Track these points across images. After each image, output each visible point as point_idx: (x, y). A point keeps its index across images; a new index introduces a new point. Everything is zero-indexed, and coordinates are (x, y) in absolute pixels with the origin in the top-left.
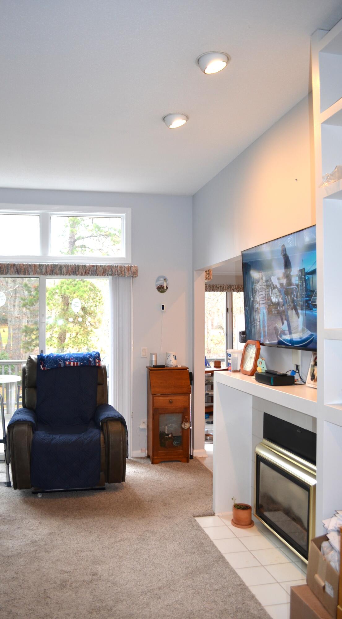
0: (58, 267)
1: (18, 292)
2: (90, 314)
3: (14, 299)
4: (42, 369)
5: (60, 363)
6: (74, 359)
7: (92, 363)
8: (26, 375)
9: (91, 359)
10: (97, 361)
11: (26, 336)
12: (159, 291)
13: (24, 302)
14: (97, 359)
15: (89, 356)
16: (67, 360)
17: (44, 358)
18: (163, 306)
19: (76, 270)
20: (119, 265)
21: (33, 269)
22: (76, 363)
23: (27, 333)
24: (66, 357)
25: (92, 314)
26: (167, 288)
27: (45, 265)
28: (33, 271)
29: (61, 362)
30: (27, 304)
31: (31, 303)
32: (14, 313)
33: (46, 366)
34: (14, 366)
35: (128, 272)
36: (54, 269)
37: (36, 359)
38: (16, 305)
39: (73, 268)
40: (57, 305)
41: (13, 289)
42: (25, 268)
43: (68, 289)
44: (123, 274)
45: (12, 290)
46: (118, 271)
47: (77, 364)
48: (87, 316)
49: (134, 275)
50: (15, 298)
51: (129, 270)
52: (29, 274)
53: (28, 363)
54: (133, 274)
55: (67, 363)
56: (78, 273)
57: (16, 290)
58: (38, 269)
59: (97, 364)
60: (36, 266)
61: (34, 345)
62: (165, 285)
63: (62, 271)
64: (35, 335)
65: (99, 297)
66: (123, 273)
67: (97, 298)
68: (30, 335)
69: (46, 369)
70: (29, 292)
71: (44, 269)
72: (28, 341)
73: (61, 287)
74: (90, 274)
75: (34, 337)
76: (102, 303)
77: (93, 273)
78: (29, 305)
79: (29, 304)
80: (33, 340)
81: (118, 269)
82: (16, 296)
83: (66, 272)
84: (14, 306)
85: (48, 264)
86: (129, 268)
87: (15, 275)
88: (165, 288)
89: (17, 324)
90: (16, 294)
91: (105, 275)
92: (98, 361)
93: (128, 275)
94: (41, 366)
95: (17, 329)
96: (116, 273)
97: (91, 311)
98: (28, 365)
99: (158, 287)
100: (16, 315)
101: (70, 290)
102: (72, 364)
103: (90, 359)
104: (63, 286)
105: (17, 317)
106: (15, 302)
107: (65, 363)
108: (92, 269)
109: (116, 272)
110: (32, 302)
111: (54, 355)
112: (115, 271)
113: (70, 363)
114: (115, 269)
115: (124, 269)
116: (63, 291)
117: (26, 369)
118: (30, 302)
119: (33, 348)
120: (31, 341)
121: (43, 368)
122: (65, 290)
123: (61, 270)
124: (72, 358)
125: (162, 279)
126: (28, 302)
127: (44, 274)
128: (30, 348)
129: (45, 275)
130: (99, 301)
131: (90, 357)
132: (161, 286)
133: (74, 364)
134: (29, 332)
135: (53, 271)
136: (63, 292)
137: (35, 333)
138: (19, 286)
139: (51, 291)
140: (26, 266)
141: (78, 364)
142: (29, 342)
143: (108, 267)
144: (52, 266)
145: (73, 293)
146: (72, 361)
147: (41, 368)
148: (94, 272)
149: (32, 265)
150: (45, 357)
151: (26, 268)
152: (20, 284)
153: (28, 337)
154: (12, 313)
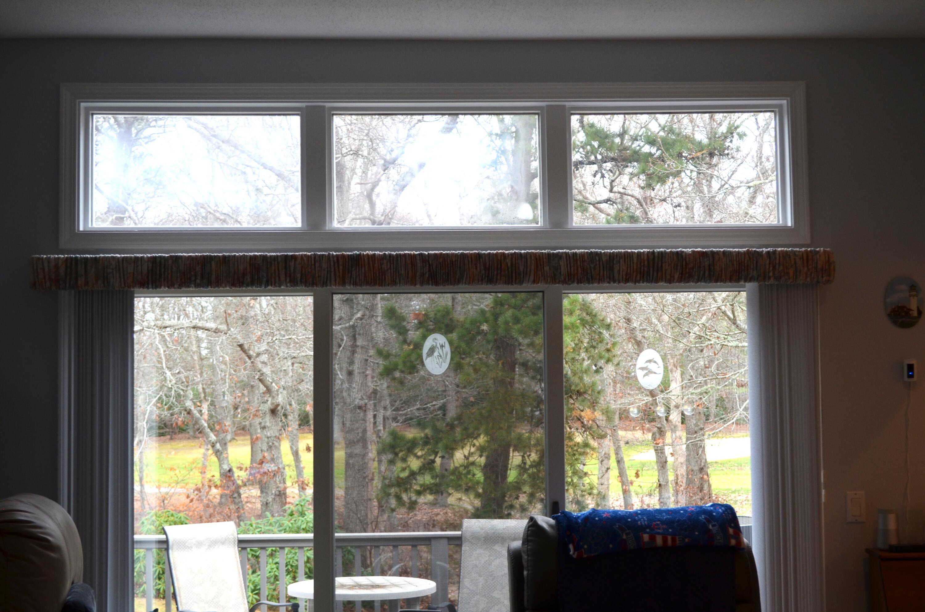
0: (604, 259)
1: (361, 332)
2: (579, 393)
3: (348, 353)
4: (575, 556)
5: (624, 537)
6: (665, 526)
7: (718, 538)
8: (525, 573)
9: (713, 526)
10: (731, 531)
11: (392, 462)
12: (895, 323)
13: (386, 363)
14: (731, 527)
15: (705, 518)
16: (643, 529)
17: (577, 523)
18: (911, 368)
19: (653, 266)
20: (779, 249)
21: (533, 267)
22: (669, 538)
23: (396, 454)
24: (640, 520)
25: (586, 396)
26: (920, 313)
27: (564, 256)
28: (532, 273)
29: (627, 534)
30: (395, 368)
31: (408, 364)
32: (349, 395)
33: (586, 547)
34: (353, 550)
35: (806, 269)
36: (592, 266)
37: (551, 526)
38: (356, 372)
39: (646, 263)
40: (484, 369)
41: (347, 325)
42: (509, 264)
43: (517, 320)
44: (791, 274)
45: (346, 328)
46: (777, 267)
47: (674, 540)
48: (571, 401)
49: (824, 278)
50: (354, 352)
51: (807, 262)
52: (521, 283)
53: (529, 538)
54: (820, 276)
55: (646, 537)
56: (659, 274)
57: (353, 327)
58: (547, 268)
59: (733, 542)
60: (538, 259)
61: (418, 488)
62: (913, 305)
63: (616, 271)
64: (418, 457)
65: (607, 344)
66: (791, 271)
67: (601, 348)
68: (404, 460)
69: (585, 556)
70: (400, 333)
71: (562, 268)
72: (398, 477)
73: (496, 316)
74: (696, 277)
75: (415, 464)
76: (615, 361)
77: (704, 274)
78: (402, 372)
79: (400, 367)
80: (413, 474)
81: (777, 262)
82: (357, 346)
83: (626, 275)
84: (350, 373)
85: (574, 251)
86: (808, 257)
87: (482, 284)
88: (915, 314)
89: (357, 429)
90: (354, 338)
91: (738, 280)
92: (734, 532)
93: (806, 278)
94: (571, 547)
95: (358, 441)
96: (771, 274)
97: (585, 386)
98: (530, 544)
99: (894, 311)
100: (357, 402)
101: (524, 325)
102: (659, 540)
103: (710, 527)
104: (501, 314)
105: (360, 408)
106: (352, 363)
107: (639, 539)
108: (700, 262)
109: (771, 268)
110: (411, 362)
111: (605, 516)
112: (767, 267)
113: (653, 538)
114: (768, 262)
115: (793, 262)
116: (502, 326)
117: (525, 557)
118: (404, 363)
119: (414, 498)
120: (408, 477)
121: (576, 553)
122: (507, 323)
123: (612, 269)
124: (657, 525)
125: (904, 287)
126: (400, 361)
127: (564, 282)
128: (405, 497)
129: (566, 283)
130: (607, 355)
131: (709, 521)
132: (902, 308)
133: (665, 540)
134: (401, 451)
135: (589, 272)
136: (501, 331)
137: (420, 454)
138: (363, 316)
139: (466, 329)
140: (512, 259)
141: (678, 542)
142: (402, 479)
143: (747, 256)
144: (586, 256)
145: (532, 332)
146: (659, 533)
147: (571, 553)
148: (707, 273)
149: (528, 256)
150: (580, 521)
151: (512, 264)
152: (367, 308)
153: (400, 465)
154: (345, 394)
